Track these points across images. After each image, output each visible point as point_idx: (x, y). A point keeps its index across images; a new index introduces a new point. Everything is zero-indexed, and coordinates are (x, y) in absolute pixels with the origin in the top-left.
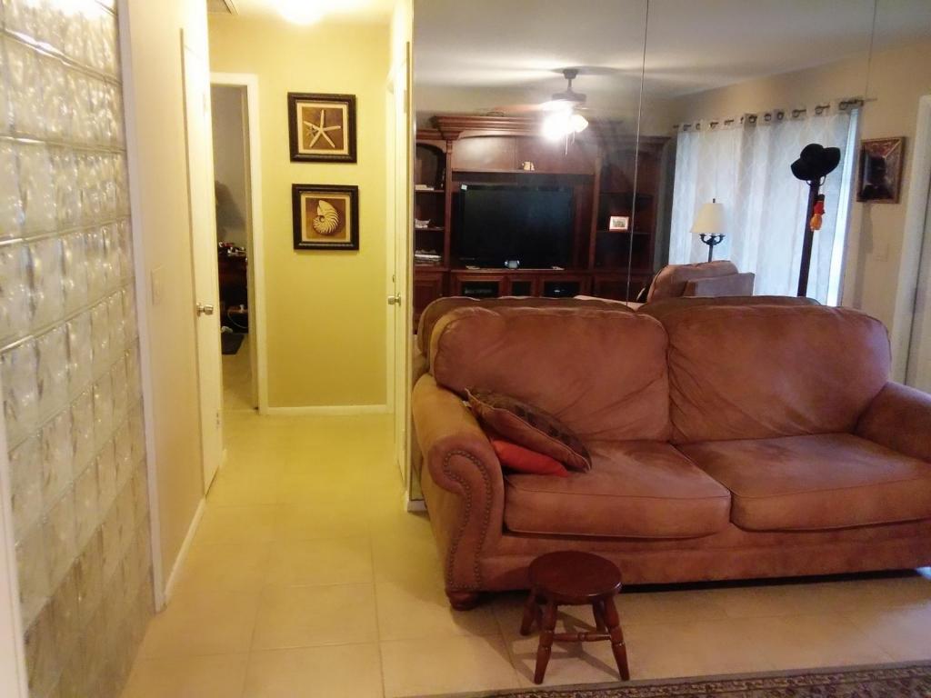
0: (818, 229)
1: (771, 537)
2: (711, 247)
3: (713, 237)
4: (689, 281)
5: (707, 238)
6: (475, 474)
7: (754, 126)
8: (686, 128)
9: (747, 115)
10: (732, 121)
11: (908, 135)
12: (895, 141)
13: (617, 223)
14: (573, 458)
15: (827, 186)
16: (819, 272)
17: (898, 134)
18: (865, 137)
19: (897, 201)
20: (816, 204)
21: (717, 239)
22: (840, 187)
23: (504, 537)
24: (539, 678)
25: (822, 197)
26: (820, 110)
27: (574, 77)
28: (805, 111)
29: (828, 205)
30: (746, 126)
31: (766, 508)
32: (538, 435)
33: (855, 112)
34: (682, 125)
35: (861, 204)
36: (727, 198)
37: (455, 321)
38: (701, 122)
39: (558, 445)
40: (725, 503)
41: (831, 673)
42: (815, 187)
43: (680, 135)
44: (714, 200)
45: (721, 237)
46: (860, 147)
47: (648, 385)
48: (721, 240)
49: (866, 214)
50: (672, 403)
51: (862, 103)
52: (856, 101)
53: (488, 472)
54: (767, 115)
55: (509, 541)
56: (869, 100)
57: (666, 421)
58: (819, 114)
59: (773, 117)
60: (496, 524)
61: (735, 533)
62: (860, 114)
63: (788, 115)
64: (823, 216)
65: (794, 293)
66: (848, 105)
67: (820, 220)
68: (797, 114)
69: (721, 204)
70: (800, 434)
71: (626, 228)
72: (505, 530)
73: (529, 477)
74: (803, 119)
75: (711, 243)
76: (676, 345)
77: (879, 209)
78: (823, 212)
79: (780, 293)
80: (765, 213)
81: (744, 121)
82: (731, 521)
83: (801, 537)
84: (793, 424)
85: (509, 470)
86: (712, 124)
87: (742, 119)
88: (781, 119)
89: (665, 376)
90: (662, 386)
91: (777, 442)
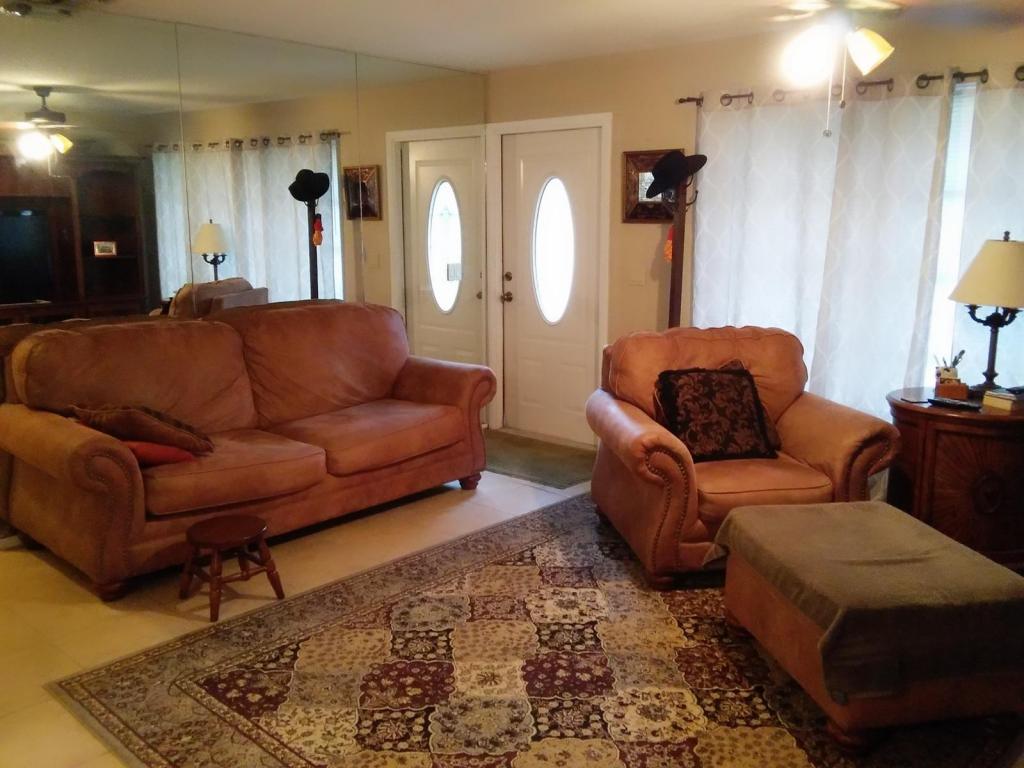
0: (320, 244)
1: (357, 478)
2: (216, 267)
3: (216, 257)
4: (215, 298)
5: (210, 257)
6: (117, 472)
7: (241, 150)
8: (161, 148)
9: (232, 139)
10: (217, 144)
11: (380, 164)
12: (371, 168)
13: (103, 248)
14: (198, 444)
15: (321, 206)
16: (324, 281)
17: (374, 162)
18: (347, 164)
19: (381, 218)
20: (315, 222)
21: (220, 259)
22: (331, 206)
23: (149, 524)
24: (214, 617)
25: (319, 216)
26: (303, 139)
27: (48, 94)
28: (289, 139)
29: (325, 223)
30: (232, 149)
31: (352, 456)
32: (166, 428)
33: (333, 142)
34: (156, 145)
35: (350, 222)
36: (224, 219)
37: (38, 345)
38: (181, 143)
39: (185, 434)
40: (323, 458)
41: (419, 554)
42: (312, 208)
43: (155, 157)
44: (211, 221)
45: (223, 256)
46: (343, 173)
47: (235, 381)
48: (224, 259)
49: (357, 229)
50: (254, 393)
51: (339, 135)
52: (334, 134)
53: (128, 467)
54: (253, 140)
55: (153, 526)
56: (345, 133)
57: (253, 410)
58: (302, 143)
59: (260, 142)
60: (140, 512)
61: (332, 481)
62: (338, 144)
63: (274, 141)
64: (323, 233)
65: (308, 296)
66: (329, 136)
67: (320, 237)
68: (283, 141)
69: (218, 226)
70: (357, 404)
71: (114, 252)
72: (150, 516)
73: (166, 466)
74: (288, 146)
75: (215, 262)
76: (250, 344)
77: (365, 225)
78: (322, 230)
79: (293, 298)
80: (266, 233)
81: (230, 145)
82: (328, 472)
83: (376, 473)
84: (352, 398)
85: (145, 464)
86: (195, 146)
87: (227, 143)
88: (266, 145)
89: (246, 374)
90: (244, 381)
91: (343, 412)
